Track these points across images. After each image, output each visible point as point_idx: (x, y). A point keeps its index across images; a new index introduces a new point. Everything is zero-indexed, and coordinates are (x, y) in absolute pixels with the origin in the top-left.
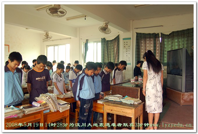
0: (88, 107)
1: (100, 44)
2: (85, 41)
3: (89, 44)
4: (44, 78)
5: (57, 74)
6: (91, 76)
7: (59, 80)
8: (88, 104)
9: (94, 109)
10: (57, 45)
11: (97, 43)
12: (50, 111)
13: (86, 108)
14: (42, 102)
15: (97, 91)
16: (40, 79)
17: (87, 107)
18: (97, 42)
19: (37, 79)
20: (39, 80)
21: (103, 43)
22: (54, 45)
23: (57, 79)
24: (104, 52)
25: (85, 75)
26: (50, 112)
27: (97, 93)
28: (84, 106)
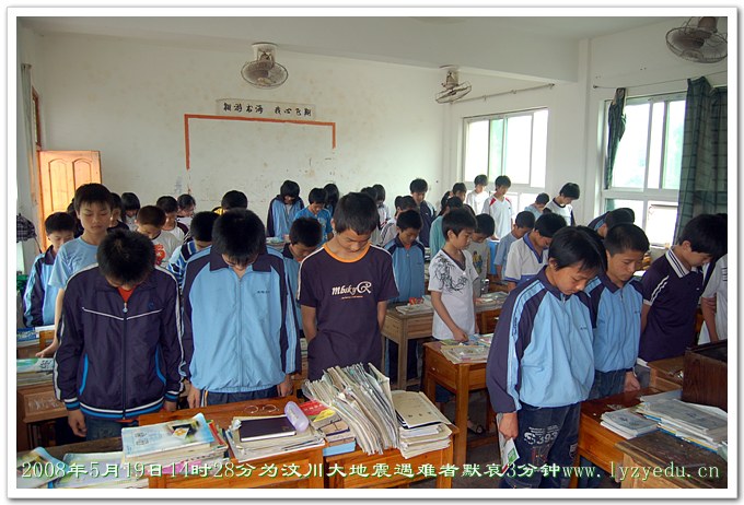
0: (548, 438)
1: (678, 109)
2: (612, 96)
3: (628, 110)
4: (366, 287)
5: (447, 257)
6: (580, 294)
7: (455, 283)
8: (544, 426)
9: (582, 446)
10: (499, 116)
11: (667, 103)
12: (357, 448)
13: (535, 444)
14: (324, 408)
15: (609, 361)
16: (349, 294)
17: (537, 438)
18: (667, 98)
19: (336, 290)
20: (344, 295)
21: (696, 104)
22: (490, 117)
23: (445, 278)
24: (697, 143)
25: (543, 292)
26: (358, 453)
27: (606, 369)
28: (527, 434)
